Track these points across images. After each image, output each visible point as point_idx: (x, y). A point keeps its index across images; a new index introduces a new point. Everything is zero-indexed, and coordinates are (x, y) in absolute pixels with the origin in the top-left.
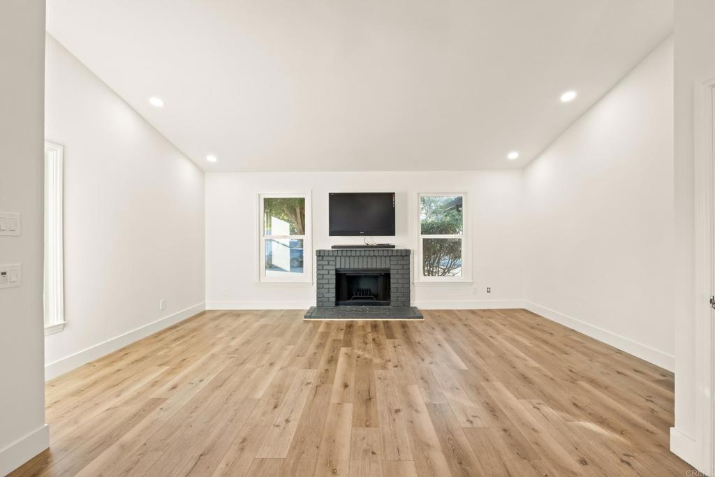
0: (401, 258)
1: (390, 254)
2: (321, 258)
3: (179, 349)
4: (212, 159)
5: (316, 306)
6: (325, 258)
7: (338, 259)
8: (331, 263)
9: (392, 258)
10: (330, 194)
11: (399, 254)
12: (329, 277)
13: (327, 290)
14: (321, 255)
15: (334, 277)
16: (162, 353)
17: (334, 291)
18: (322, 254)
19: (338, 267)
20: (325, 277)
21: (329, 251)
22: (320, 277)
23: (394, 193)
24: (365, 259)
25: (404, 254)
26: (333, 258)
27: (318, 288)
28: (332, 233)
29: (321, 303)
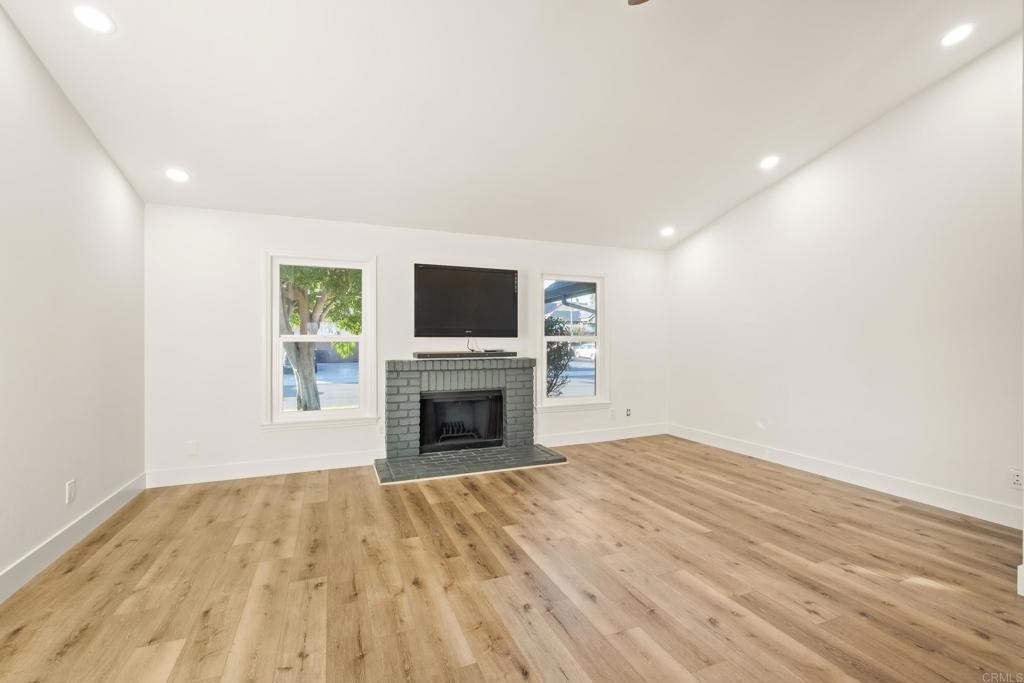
0: (521, 372)
1: (507, 366)
2: (395, 375)
3: (166, 588)
4: (177, 175)
5: (385, 457)
6: (402, 375)
7: (425, 374)
8: (412, 382)
9: (509, 372)
10: (416, 265)
11: (520, 365)
12: (409, 406)
13: (405, 429)
14: (394, 369)
15: (418, 406)
16: (126, 606)
17: (418, 429)
18: (399, 368)
19: (425, 388)
20: (402, 406)
21: (410, 362)
22: (392, 406)
23: (516, 272)
24: (468, 374)
25: (526, 365)
26: (417, 375)
27: (389, 427)
28: (419, 333)
29: (394, 452)
